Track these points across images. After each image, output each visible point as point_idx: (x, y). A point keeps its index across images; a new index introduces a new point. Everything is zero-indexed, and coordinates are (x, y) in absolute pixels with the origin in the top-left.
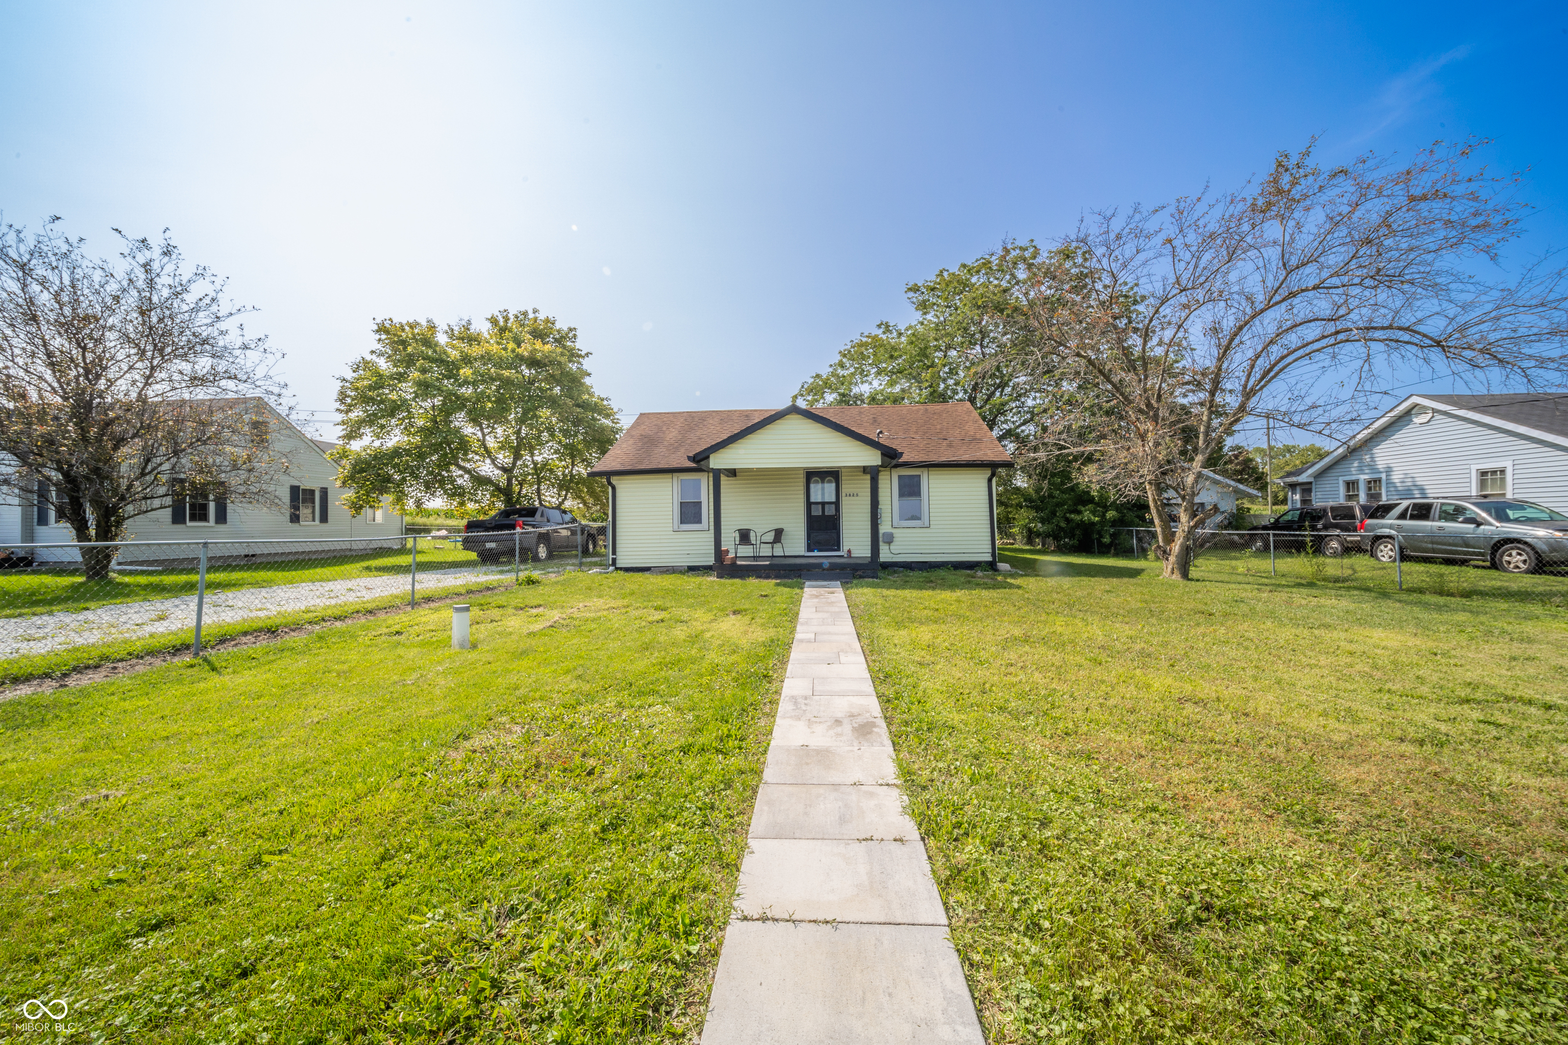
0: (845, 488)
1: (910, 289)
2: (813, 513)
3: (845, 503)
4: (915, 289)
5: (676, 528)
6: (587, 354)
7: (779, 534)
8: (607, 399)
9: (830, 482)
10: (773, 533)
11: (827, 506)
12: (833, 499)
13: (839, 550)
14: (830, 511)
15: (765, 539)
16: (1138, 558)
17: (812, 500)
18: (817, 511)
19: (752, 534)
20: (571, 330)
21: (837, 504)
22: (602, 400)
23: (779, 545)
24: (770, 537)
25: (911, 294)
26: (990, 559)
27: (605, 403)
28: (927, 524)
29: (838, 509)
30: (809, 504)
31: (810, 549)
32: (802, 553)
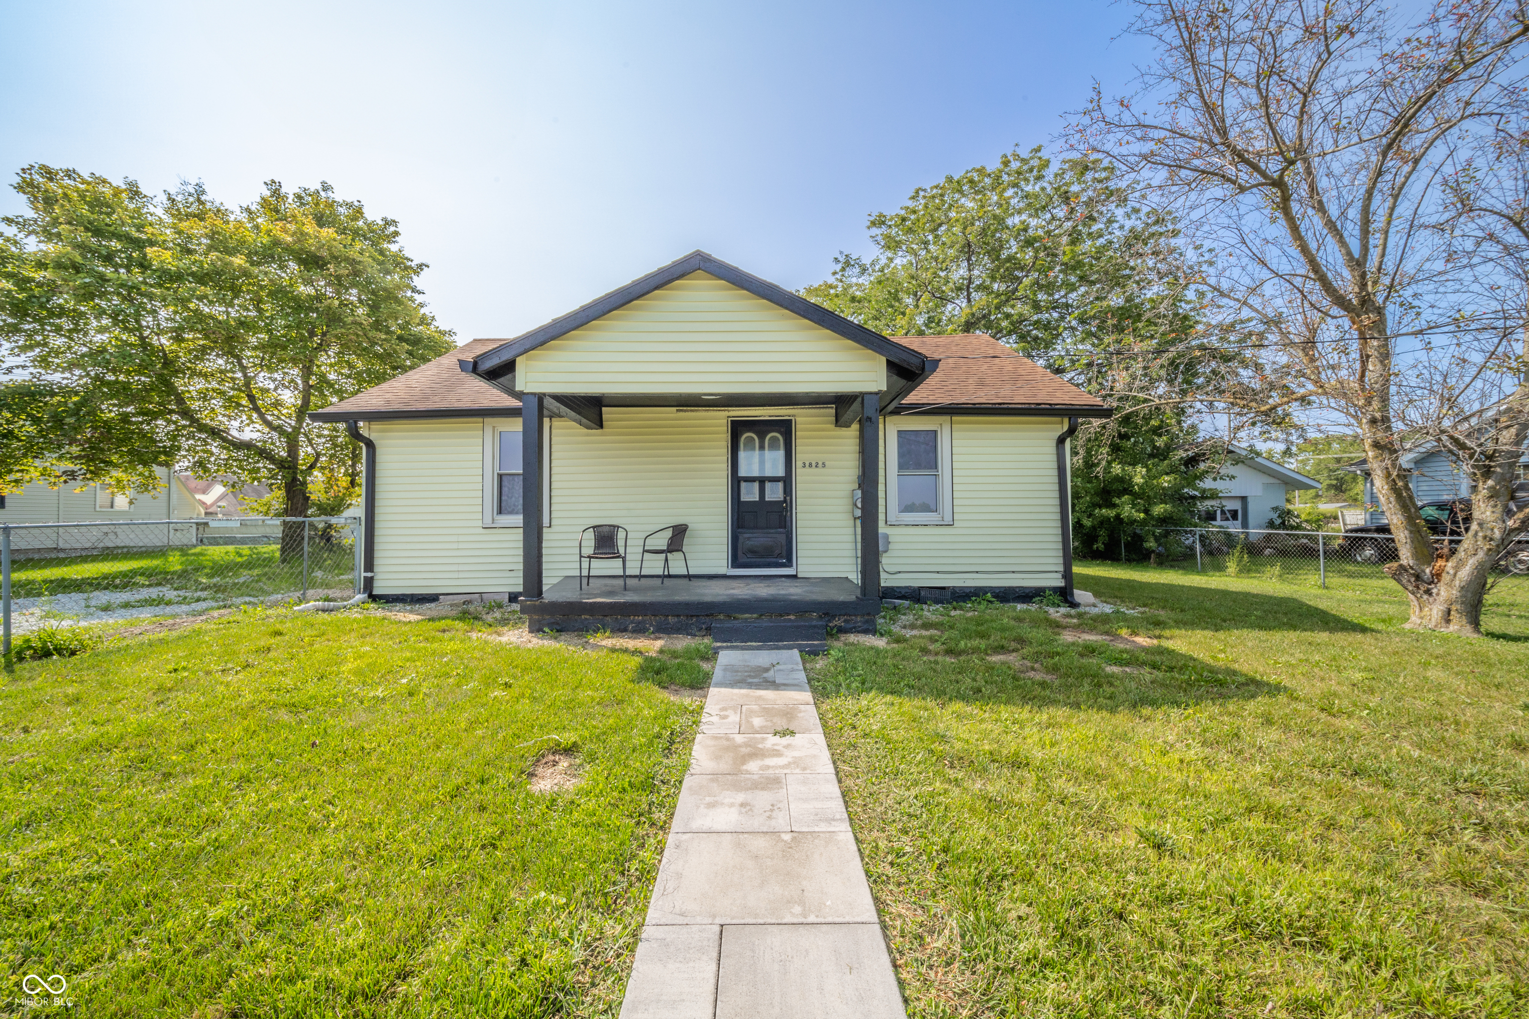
0: (803, 452)
1: (873, 223)
2: (744, 498)
3: (802, 478)
4: (879, 222)
5: (488, 521)
6: (421, 266)
7: (679, 533)
8: (450, 333)
9: (774, 446)
10: (669, 533)
11: (768, 485)
12: (781, 472)
13: (789, 564)
14: (774, 493)
15: (652, 544)
16: (1203, 571)
17: (742, 473)
18: (750, 494)
19: (621, 535)
20: (388, 223)
21: (787, 481)
22: (444, 333)
23: (679, 555)
24: (661, 541)
25: (875, 231)
26: (1061, 583)
27: (447, 338)
28: (948, 519)
29: (788, 490)
30: (736, 481)
31: (736, 562)
32: (723, 570)
